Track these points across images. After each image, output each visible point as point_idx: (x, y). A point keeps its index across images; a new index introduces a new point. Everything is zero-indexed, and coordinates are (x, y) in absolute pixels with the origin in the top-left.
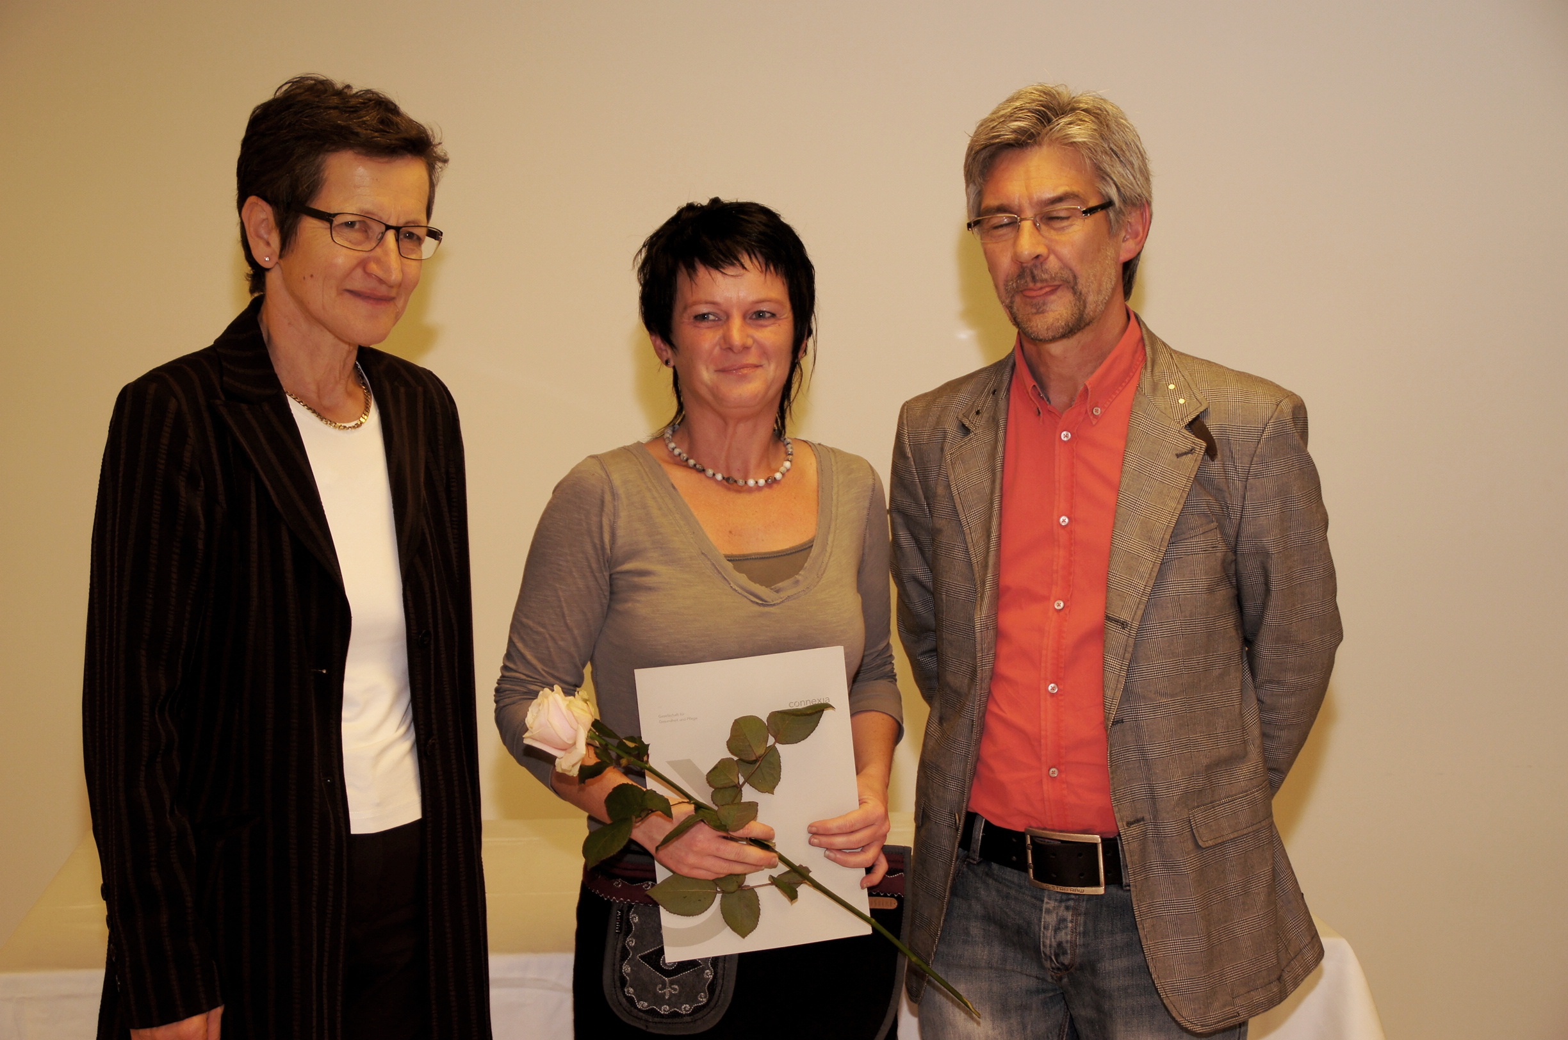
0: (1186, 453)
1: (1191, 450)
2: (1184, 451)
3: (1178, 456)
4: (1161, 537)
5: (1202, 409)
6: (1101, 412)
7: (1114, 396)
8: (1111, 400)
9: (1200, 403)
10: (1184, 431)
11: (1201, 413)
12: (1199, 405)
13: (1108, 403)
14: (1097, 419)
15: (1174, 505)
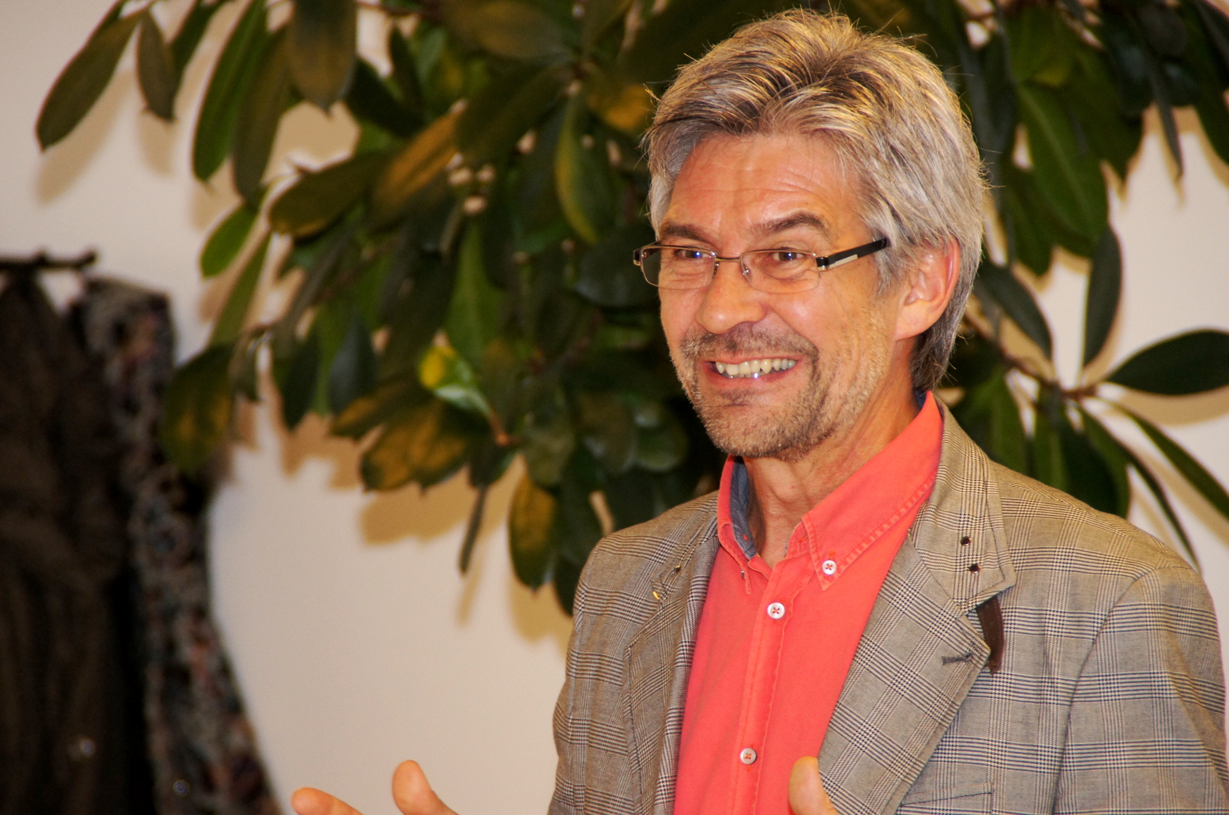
0: (958, 660)
1: (967, 657)
2: (956, 654)
3: (946, 661)
4: (888, 798)
5: (1002, 587)
6: (838, 570)
7: (865, 546)
8: (860, 552)
9: (1004, 576)
10: (963, 619)
11: (1001, 593)
12: (1000, 578)
13: (854, 557)
14: (830, 581)
15: (921, 746)
